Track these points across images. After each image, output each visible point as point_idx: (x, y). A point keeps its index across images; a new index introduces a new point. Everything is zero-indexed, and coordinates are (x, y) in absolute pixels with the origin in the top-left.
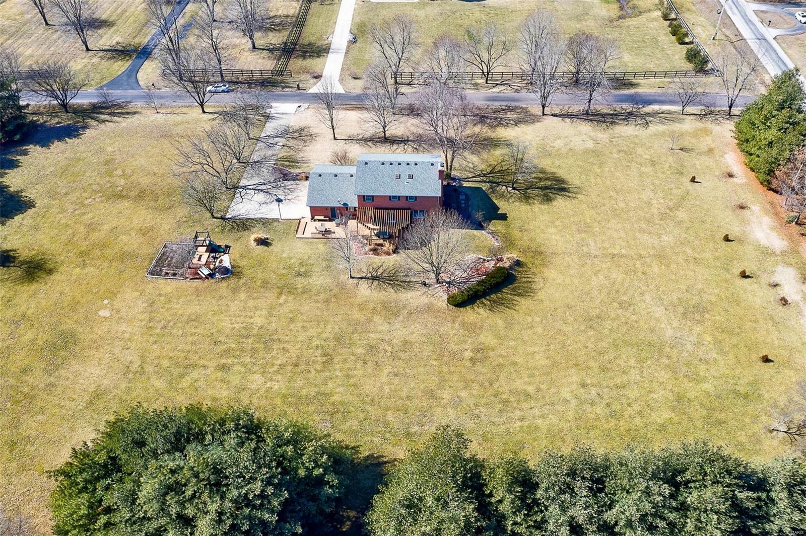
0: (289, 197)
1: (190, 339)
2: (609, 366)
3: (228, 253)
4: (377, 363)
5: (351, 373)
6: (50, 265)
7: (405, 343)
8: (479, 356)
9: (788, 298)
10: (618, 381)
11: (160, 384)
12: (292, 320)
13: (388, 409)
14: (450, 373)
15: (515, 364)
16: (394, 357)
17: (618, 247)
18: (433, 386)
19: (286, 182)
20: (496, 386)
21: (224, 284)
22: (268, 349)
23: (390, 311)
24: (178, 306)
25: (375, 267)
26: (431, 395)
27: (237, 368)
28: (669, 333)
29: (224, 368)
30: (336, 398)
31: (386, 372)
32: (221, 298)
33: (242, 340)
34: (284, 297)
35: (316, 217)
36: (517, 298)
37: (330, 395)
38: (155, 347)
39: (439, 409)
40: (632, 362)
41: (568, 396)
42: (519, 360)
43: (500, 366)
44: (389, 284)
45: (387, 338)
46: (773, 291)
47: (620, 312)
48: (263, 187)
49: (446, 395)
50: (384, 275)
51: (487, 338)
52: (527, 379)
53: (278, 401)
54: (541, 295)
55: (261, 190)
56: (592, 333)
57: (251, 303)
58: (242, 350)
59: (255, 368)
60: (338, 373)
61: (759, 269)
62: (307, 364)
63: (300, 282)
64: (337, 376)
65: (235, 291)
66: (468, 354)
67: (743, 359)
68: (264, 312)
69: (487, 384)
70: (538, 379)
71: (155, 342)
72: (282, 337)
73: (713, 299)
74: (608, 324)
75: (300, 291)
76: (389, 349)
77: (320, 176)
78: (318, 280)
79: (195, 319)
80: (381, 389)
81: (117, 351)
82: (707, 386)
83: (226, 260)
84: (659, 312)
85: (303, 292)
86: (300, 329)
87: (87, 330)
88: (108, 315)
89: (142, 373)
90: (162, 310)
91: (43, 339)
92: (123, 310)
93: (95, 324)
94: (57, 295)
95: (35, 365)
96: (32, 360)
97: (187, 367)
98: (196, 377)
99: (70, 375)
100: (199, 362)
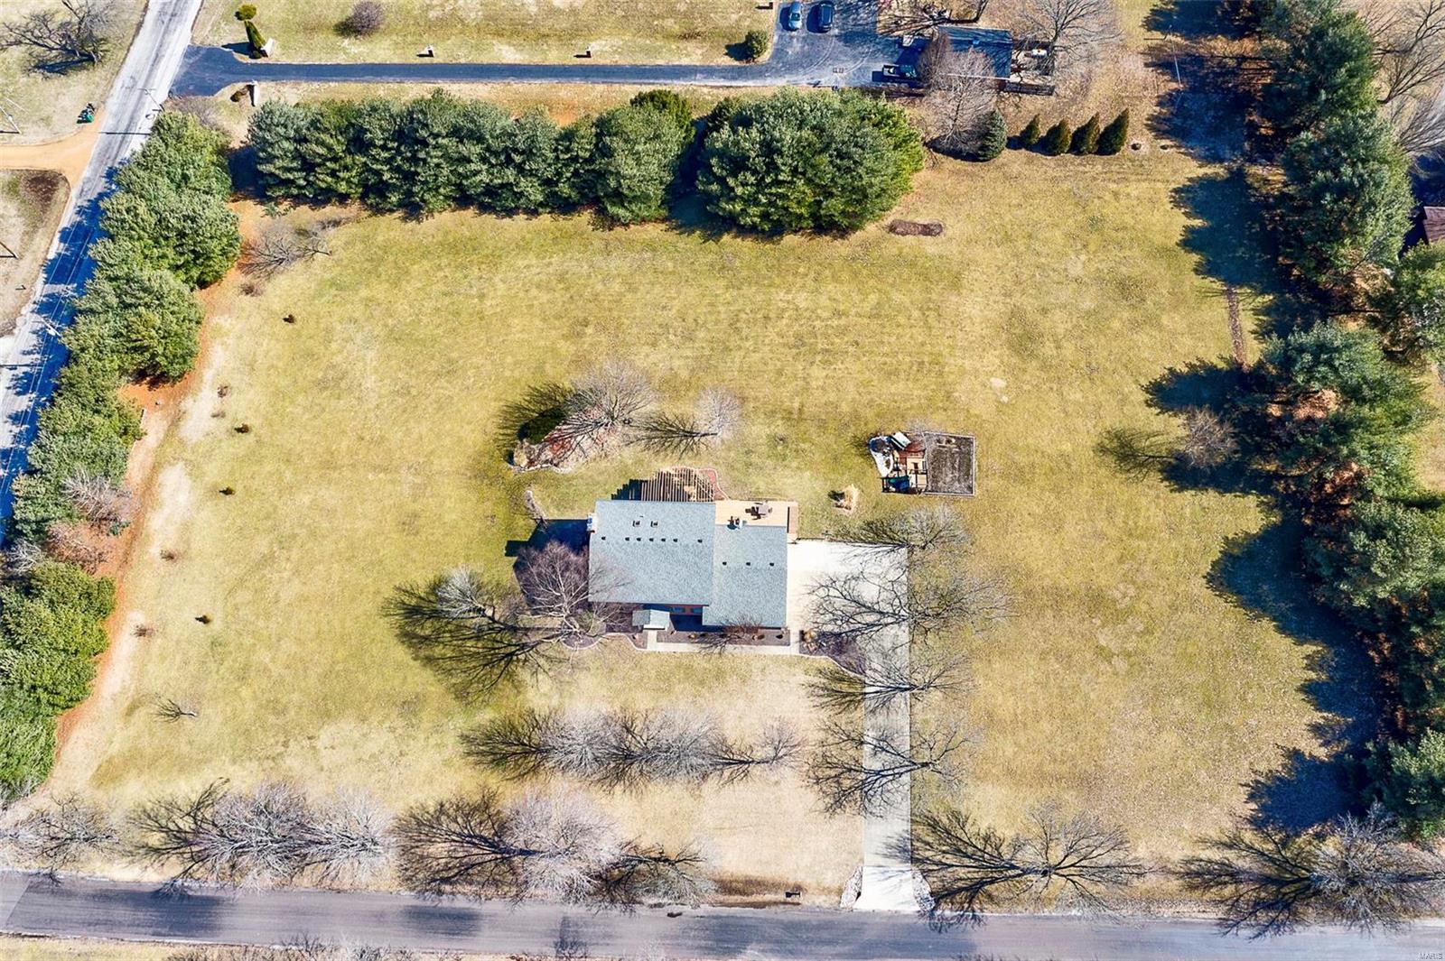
0: (822, 592)
1: (886, 349)
2: (450, 317)
3: (883, 479)
4: (684, 320)
5: (709, 309)
6: (1110, 460)
7: (654, 345)
8: (579, 328)
9: (216, 395)
10: (447, 300)
11: (897, 297)
12: (780, 372)
13: (673, 273)
14: (610, 310)
15: (544, 320)
16: (665, 327)
17: (376, 485)
18: (629, 296)
19: (837, 630)
20: (568, 295)
21: (872, 428)
22: (799, 337)
23: (671, 387)
24: (916, 393)
25: (690, 453)
26: (632, 289)
28: (371, 354)
29: (838, 314)
30: (723, 283)
31: (674, 311)
32: (870, 404)
33: (830, 347)
34: (796, 405)
36: (525, 404)
37: (727, 288)
38: (920, 339)
39: (624, 273)
40: (425, 320)
41: (501, 286)
42: (537, 322)
43: (558, 317)
44: (671, 426)
45: (673, 350)
46: (225, 408)
47: (413, 382)
48: (871, 618)
49: (616, 286)
50: (677, 440)
51: (566, 348)
52: (535, 302)
53: (777, 281)
54: (495, 407)
55: (871, 610)
56: (454, 355)
57: (832, 397)
58: (826, 336)
59: (807, 314)
60: (722, 309)
61: (220, 441)
62: (755, 320)
63: (780, 428)
64: (723, 304)
65: (856, 416)
66: (589, 330)
67: (312, 324)
68: (814, 384)
69: (576, 298)
70: (526, 302)
71: (923, 344)
72: (786, 350)
73: (300, 398)
74: (434, 366)
75: (779, 416)
76: (671, 337)
78: (759, 431)
79: (892, 374)
80: (679, 292)
81: (960, 335)
82: (364, 292)
83: (882, 465)
84: (370, 382)
85: (773, 412)
86: (770, 362)
87: (1006, 359)
88: (992, 380)
89: (921, 309)
90: (933, 387)
91: (1048, 349)
92: (979, 387)
93: (1003, 368)
94: (1070, 409)
95: (1039, 317)
96: (1045, 324)
97: (878, 316)
98: (866, 304)
99: (995, 306)
100: (866, 321)
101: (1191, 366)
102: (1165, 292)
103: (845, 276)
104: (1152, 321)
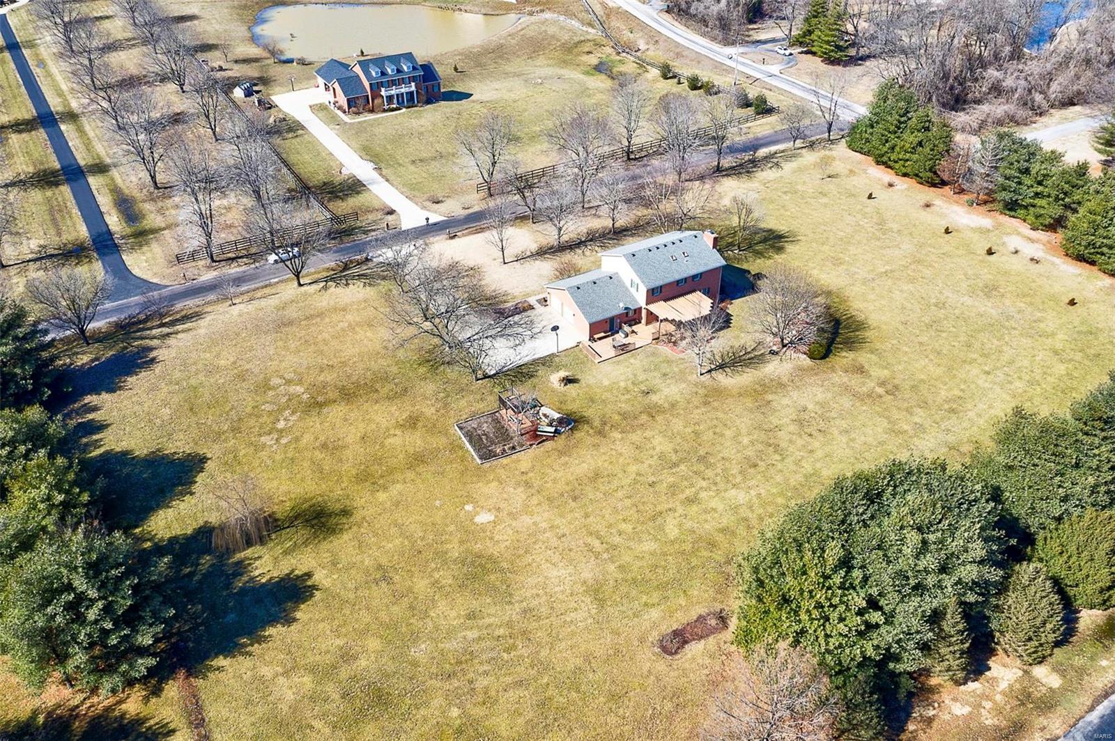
0: (535, 330)
1: (619, 494)
2: (985, 352)
3: (543, 405)
4: (819, 430)
5: (810, 448)
6: (334, 506)
7: (820, 404)
8: (889, 387)
9: (1035, 258)
10: (1004, 359)
12: (697, 433)
14: (885, 409)
15: (922, 381)
16: (828, 419)
17: (880, 266)
18: (886, 425)
19: (510, 318)
20: (930, 402)
21: (580, 434)
22: (709, 466)
23: (772, 386)
24: (561, 474)
25: (708, 357)
26: (894, 432)
27: (703, 495)
28: (993, 312)
29: (691, 501)
31: (836, 433)
32: (596, 446)
33: (673, 471)
34: (659, 418)
35: (596, 336)
36: (858, 333)
38: (591, 519)
40: (996, 342)
41: (987, 385)
42: (922, 377)
43: (913, 387)
44: (741, 365)
45: (799, 408)
46: (1019, 256)
47: (943, 311)
48: (492, 332)
49: (905, 427)
50: (726, 361)
51: (878, 372)
52: (945, 387)
54: (872, 323)
55: (494, 336)
56: (944, 334)
57: (635, 437)
58: (686, 479)
59: (722, 486)
60: (799, 454)
62: (762, 460)
63: (657, 399)
64: (802, 456)
65: (601, 434)
66: (880, 390)
67: (1058, 309)
69: (922, 404)
70: (952, 383)
71: (586, 515)
73: (990, 277)
74: (946, 324)
75: (667, 406)
76: (814, 415)
77: (578, 288)
78: (671, 390)
79: (597, 476)
81: (554, 543)
82: (1061, 336)
83: (550, 412)
84: (968, 300)
85: (673, 406)
87: (488, 543)
88: (492, 518)
89: (615, 547)
90: (548, 485)
91: (446, 577)
92: (502, 505)
93: (488, 533)
94: (393, 530)
95: (475, 604)
96: (464, 602)
97: (653, 518)
98: (675, 522)
99: (534, 591)
100: (659, 508)
101: (261, 640)
102: (317, 724)
103: (720, 538)
104: (323, 673)
